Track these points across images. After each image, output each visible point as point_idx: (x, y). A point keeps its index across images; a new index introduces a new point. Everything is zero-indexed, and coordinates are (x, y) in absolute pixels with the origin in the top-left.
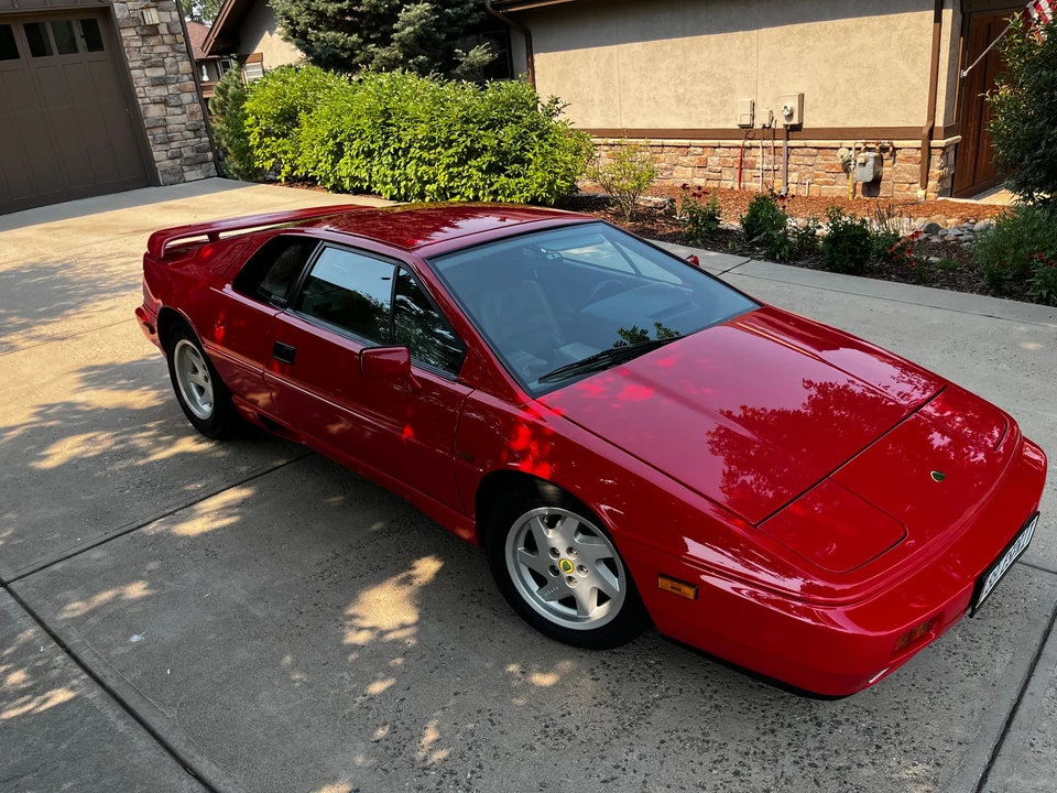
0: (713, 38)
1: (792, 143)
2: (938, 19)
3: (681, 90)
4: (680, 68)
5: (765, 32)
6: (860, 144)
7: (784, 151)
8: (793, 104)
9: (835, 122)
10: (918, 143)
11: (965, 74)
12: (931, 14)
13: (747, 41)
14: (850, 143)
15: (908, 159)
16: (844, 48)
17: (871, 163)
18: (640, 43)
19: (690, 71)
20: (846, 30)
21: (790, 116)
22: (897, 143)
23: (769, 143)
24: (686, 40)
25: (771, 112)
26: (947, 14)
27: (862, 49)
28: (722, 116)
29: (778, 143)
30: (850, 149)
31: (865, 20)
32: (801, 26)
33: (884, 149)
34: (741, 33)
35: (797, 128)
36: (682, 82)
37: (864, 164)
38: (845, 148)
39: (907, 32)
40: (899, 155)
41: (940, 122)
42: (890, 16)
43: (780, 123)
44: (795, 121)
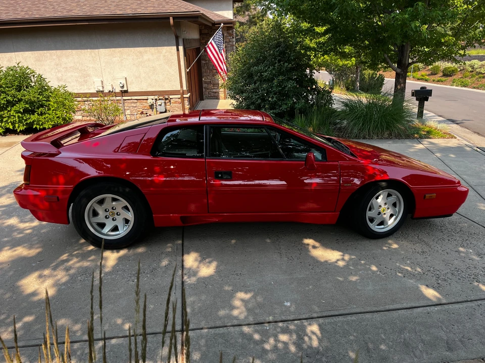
0: (74, 52)
1: (125, 98)
2: (178, 50)
3: (59, 75)
4: (57, 65)
5: (102, 51)
6: (156, 97)
7: (122, 102)
8: (124, 82)
9: (143, 89)
10: (179, 96)
11: (188, 70)
12: (175, 47)
13: (93, 54)
14: (152, 97)
15: (176, 102)
16: (141, 59)
17: (163, 104)
18: (30, 52)
19: (63, 66)
20: (140, 52)
21: (123, 87)
22: (171, 97)
23: (114, 98)
24: (59, 52)
25: (112, 85)
26: (181, 48)
27: (149, 60)
28: (86, 87)
29: (118, 98)
30: (153, 99)
31: (148, 49)
32: (120, 49)
33: (166, 99)
34: (89, 50)
35: (126, 92)
36: (59, 71)
37: (161, 105)
38: (151, 99)
39: (166, 54)
40: (172, 101)
41: (185, 88)
42: (159, 48)
43: (118, 90)
44: (125, 89)
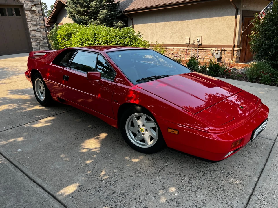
0: (180, 22)
1: (199, 48)
2: (236, 18)
3: (171, 34)
4: (171, 29)
5: (193, 20)
6: (216, 49)
7: (197, 50)
8: (200, 39)
9: (210, 43)
10: (231, 49)
11: (243, 32)
12: (235, 16)
13: (188, 23)
14: (214, 49)
15: (228, 53)
16: (213, 25)
17: (219, 54)
18: (161, 23)
19: (173, 30)
20: (213, 20)
21: (199, 42)
22: (225, 49)
23: (193, 48)
24: (173, 22)
25: (194, 40)
26: (239, 17)
27: (217, 25)
28: (182, 41)
29: (196, 48)
30: (214, 50)
31: (218, 18)
32: (202, 19)
33: (222, 50)
34: (187, 21)
35: (200, 45)
36: (172, 33)
37: (217, 54)
38: (212, 50)
39: (228, 21)
40: (226, 52)
41: (236, 44)
42: (224, 17)
43: (196, 43)
44: (200, 43)
